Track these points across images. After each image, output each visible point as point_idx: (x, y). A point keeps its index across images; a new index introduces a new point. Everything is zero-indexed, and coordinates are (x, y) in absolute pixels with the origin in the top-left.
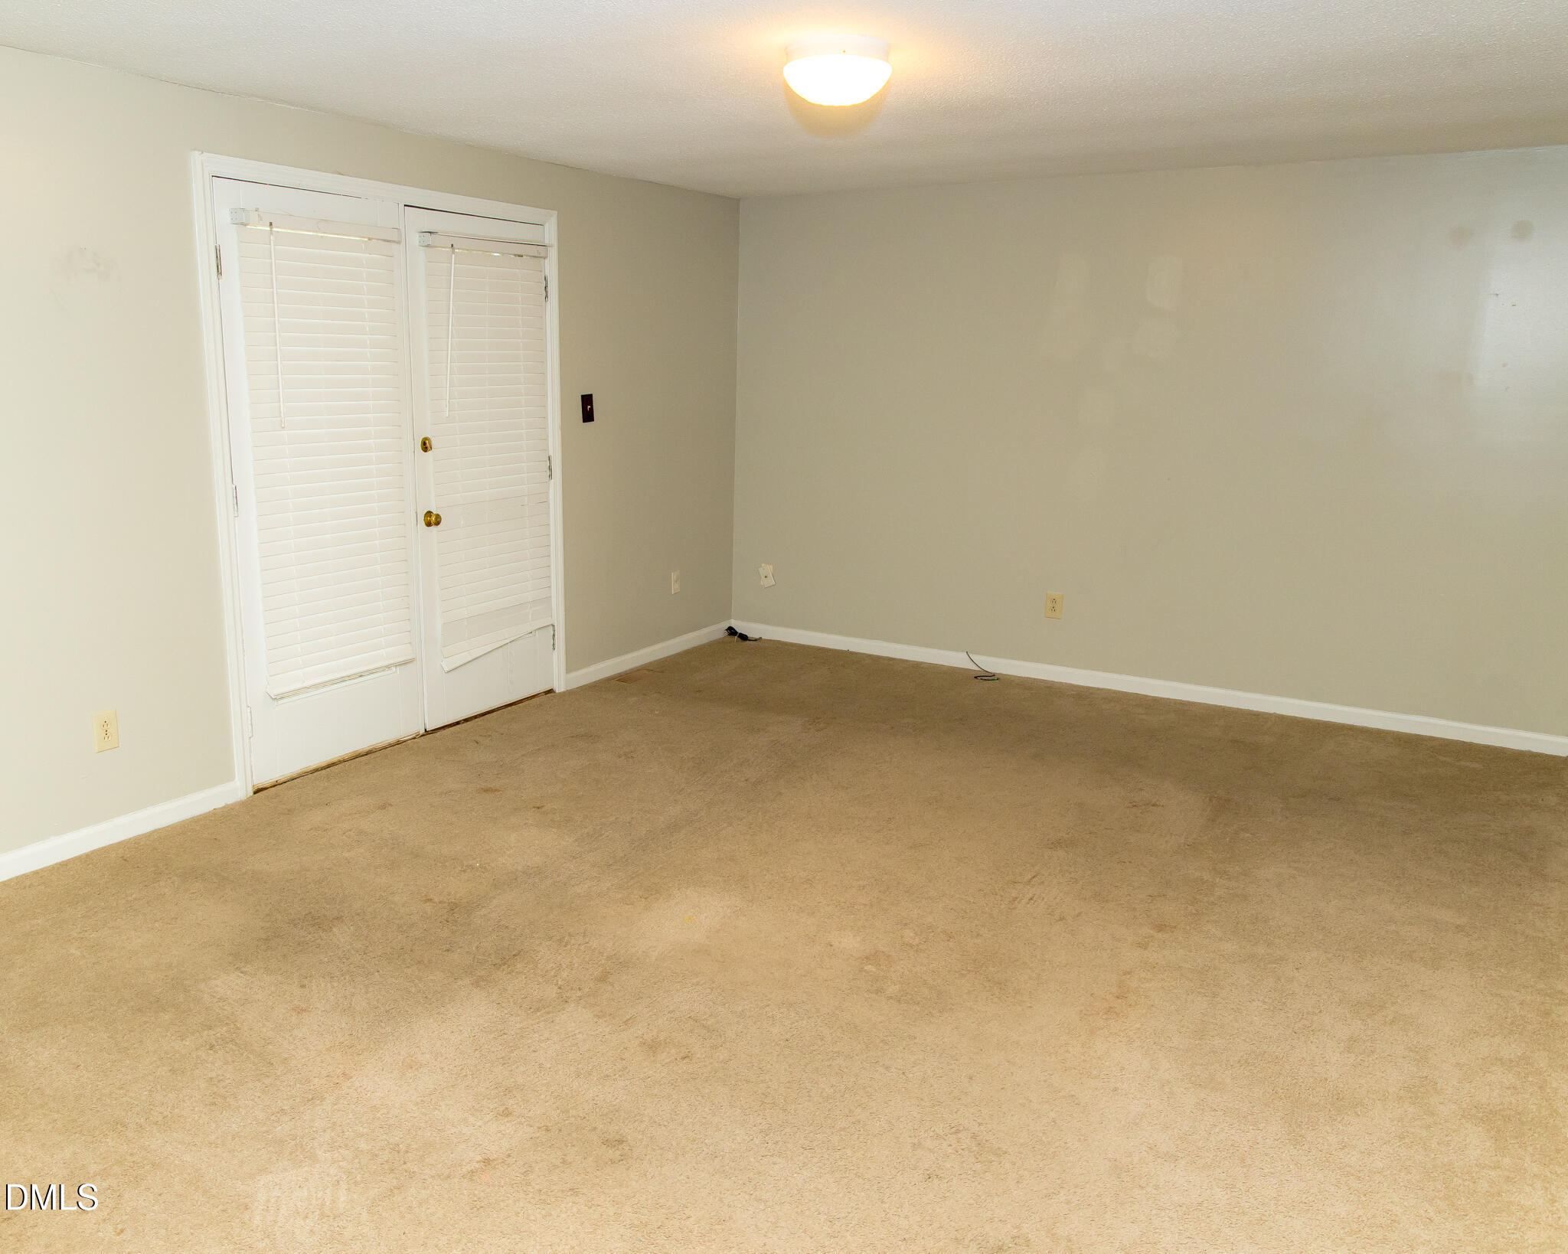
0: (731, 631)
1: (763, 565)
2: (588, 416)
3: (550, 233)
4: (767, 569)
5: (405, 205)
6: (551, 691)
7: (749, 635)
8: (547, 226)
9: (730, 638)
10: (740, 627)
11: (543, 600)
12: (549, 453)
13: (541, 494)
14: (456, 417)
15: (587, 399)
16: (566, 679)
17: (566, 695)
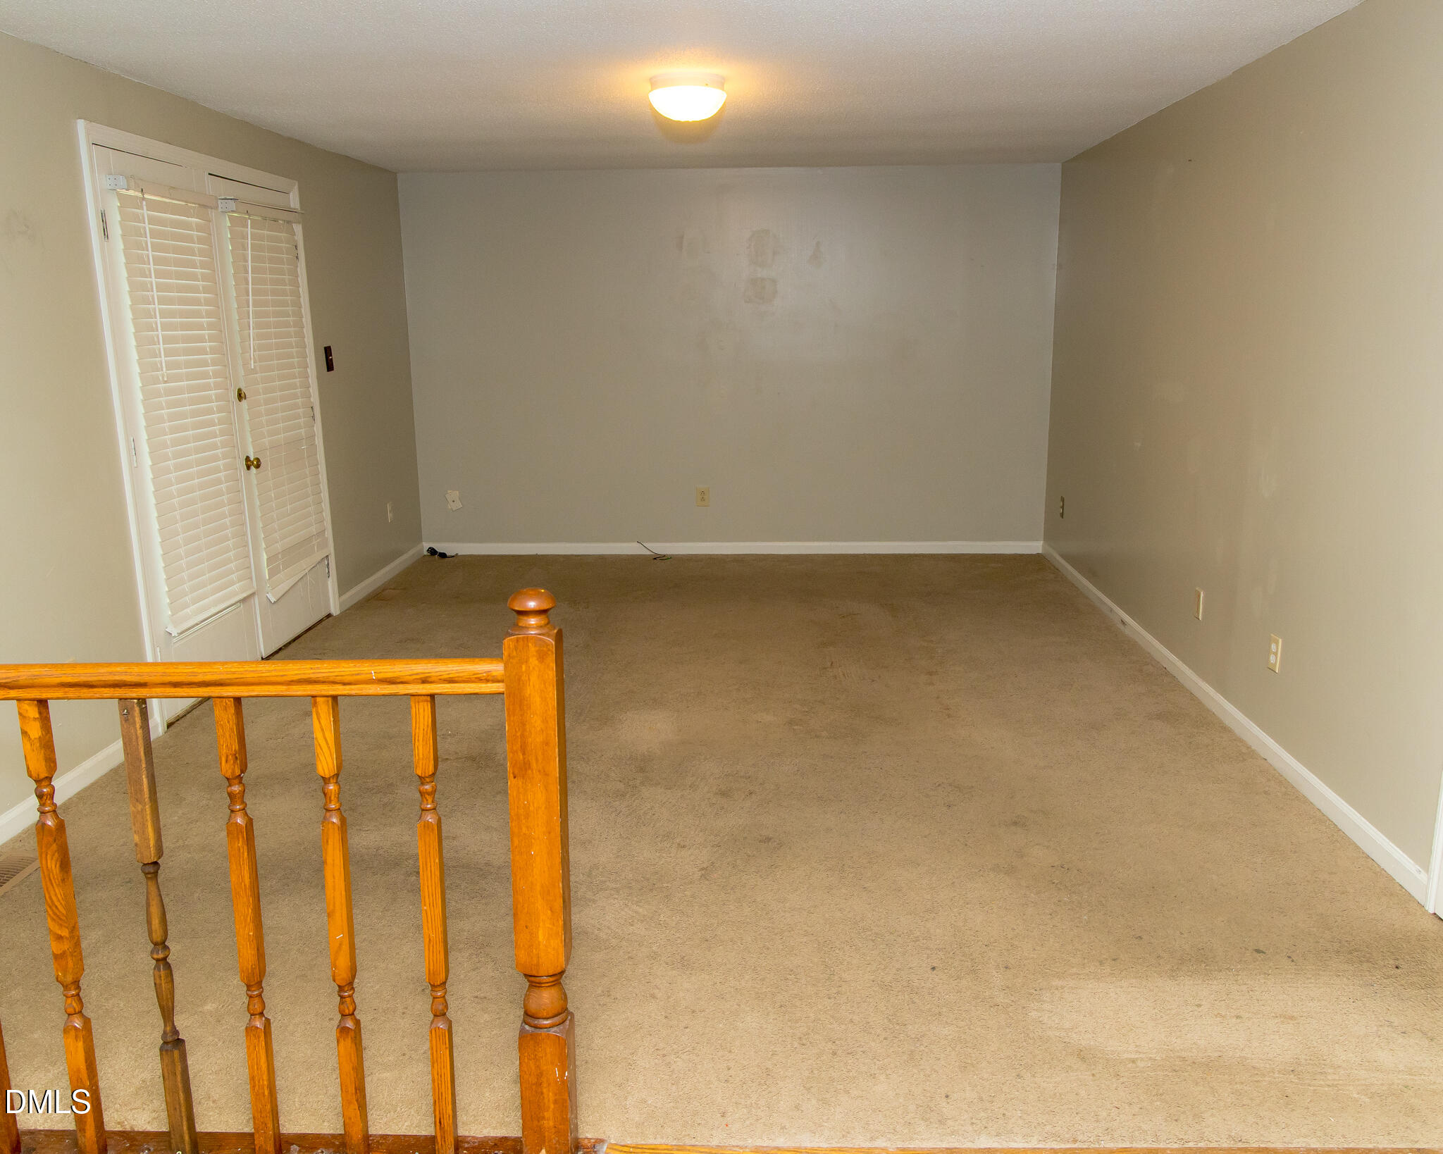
0: (432, 551)
1: (449, 491)
2: (330, 367)
3: (294, 201)
4: (453, 495)
5: (209, 174)
6: (329, 616)
7: (448, 554)
8: (291, 194)
9: (433, 558)
10: (440, 548)
11: (321, 533)
12: (312, 400)
13: (312, 437)
14: (258, 369)
15: (328, 351)
16: (338, 603)
17: (339, 618)
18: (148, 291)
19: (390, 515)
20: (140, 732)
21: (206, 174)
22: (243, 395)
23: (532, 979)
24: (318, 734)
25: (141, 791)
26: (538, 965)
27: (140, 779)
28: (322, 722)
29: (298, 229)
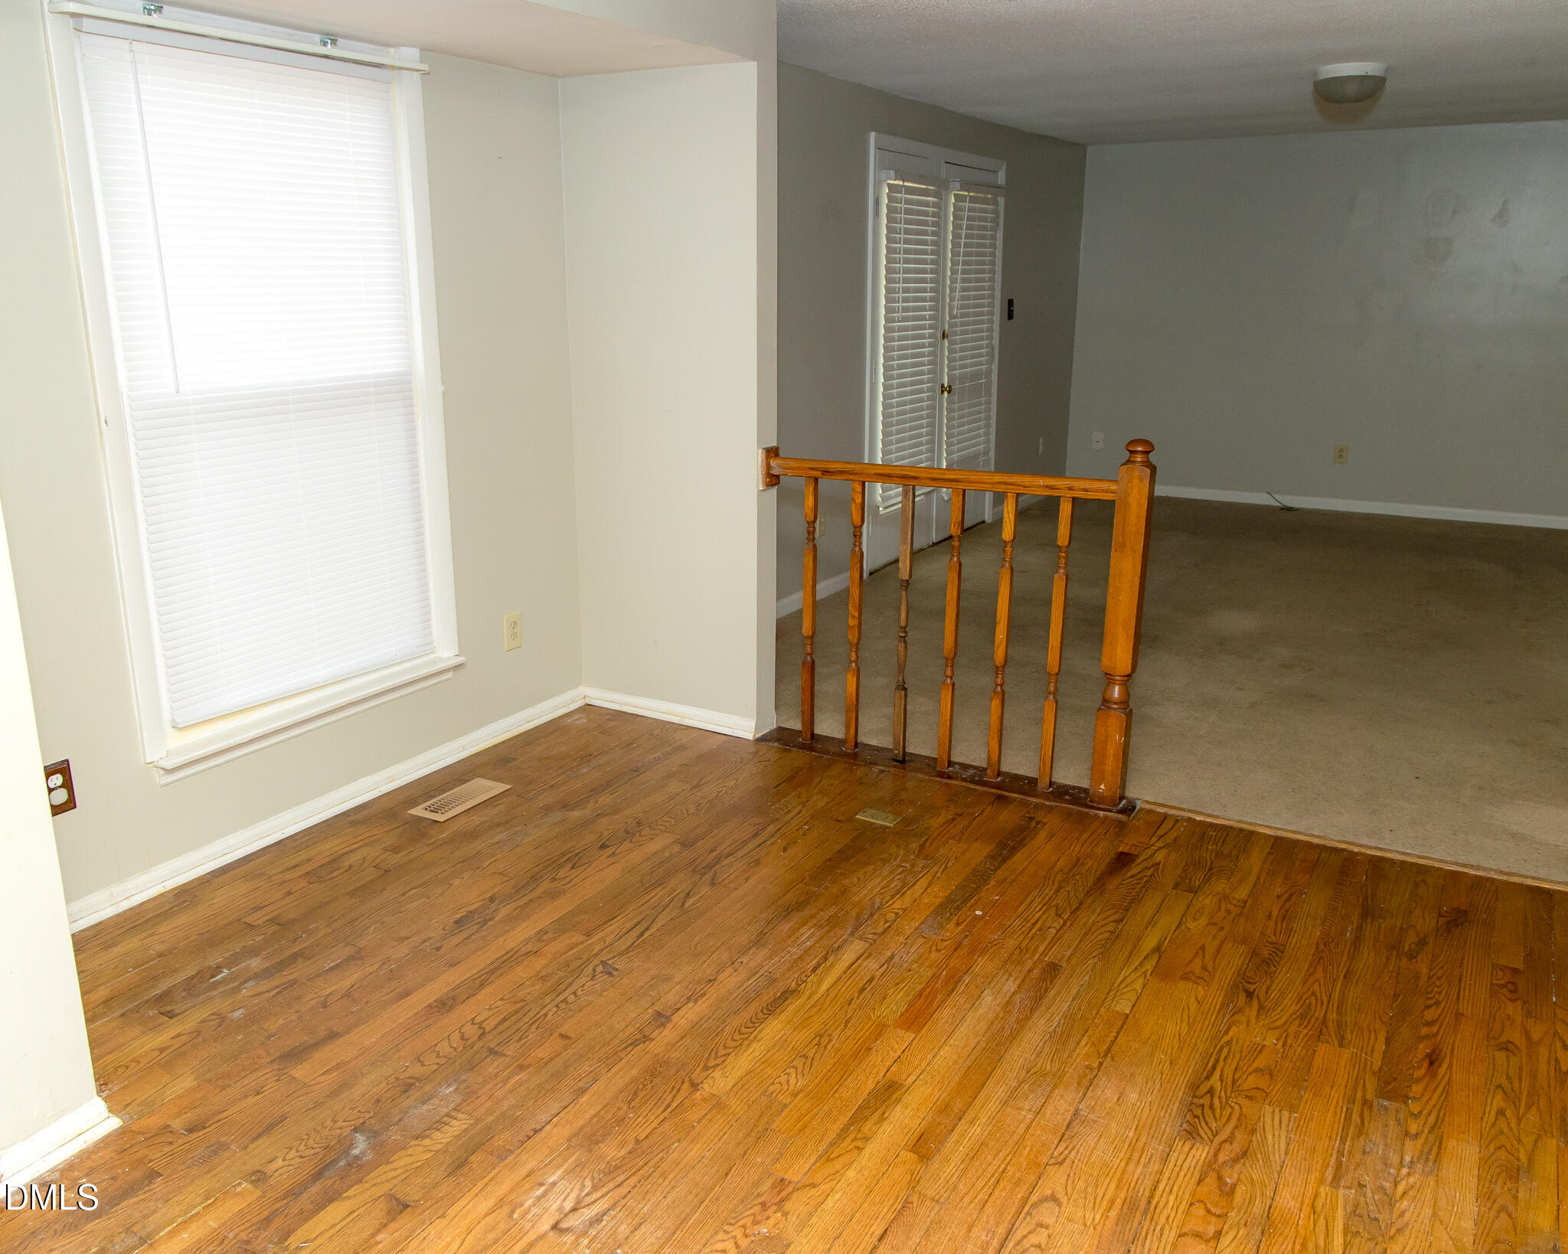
1: (1095, 433)
2: (1010, 316)
3: (1001, 178)
4: (1098, 436)
5: (946, 162)
6: (984, 522)
8: (1000, 173)
11: (986, 453)
12: (994, 342)
13: (989, 373)
14: (959, 315)
15: (1011, 302)
16: (991, 513)
17: (990, 524)
18: (896, 254)
19: (1041, 448)
20: (911, 504)
21: (943, 162)
22: (946, 335)
23: (1109, 677)
24: (1005, 515)
25: (907, 538)
26: (1114, 668)
27: (908, 531)
28: (1009, 508)
29: (1001, 200)
